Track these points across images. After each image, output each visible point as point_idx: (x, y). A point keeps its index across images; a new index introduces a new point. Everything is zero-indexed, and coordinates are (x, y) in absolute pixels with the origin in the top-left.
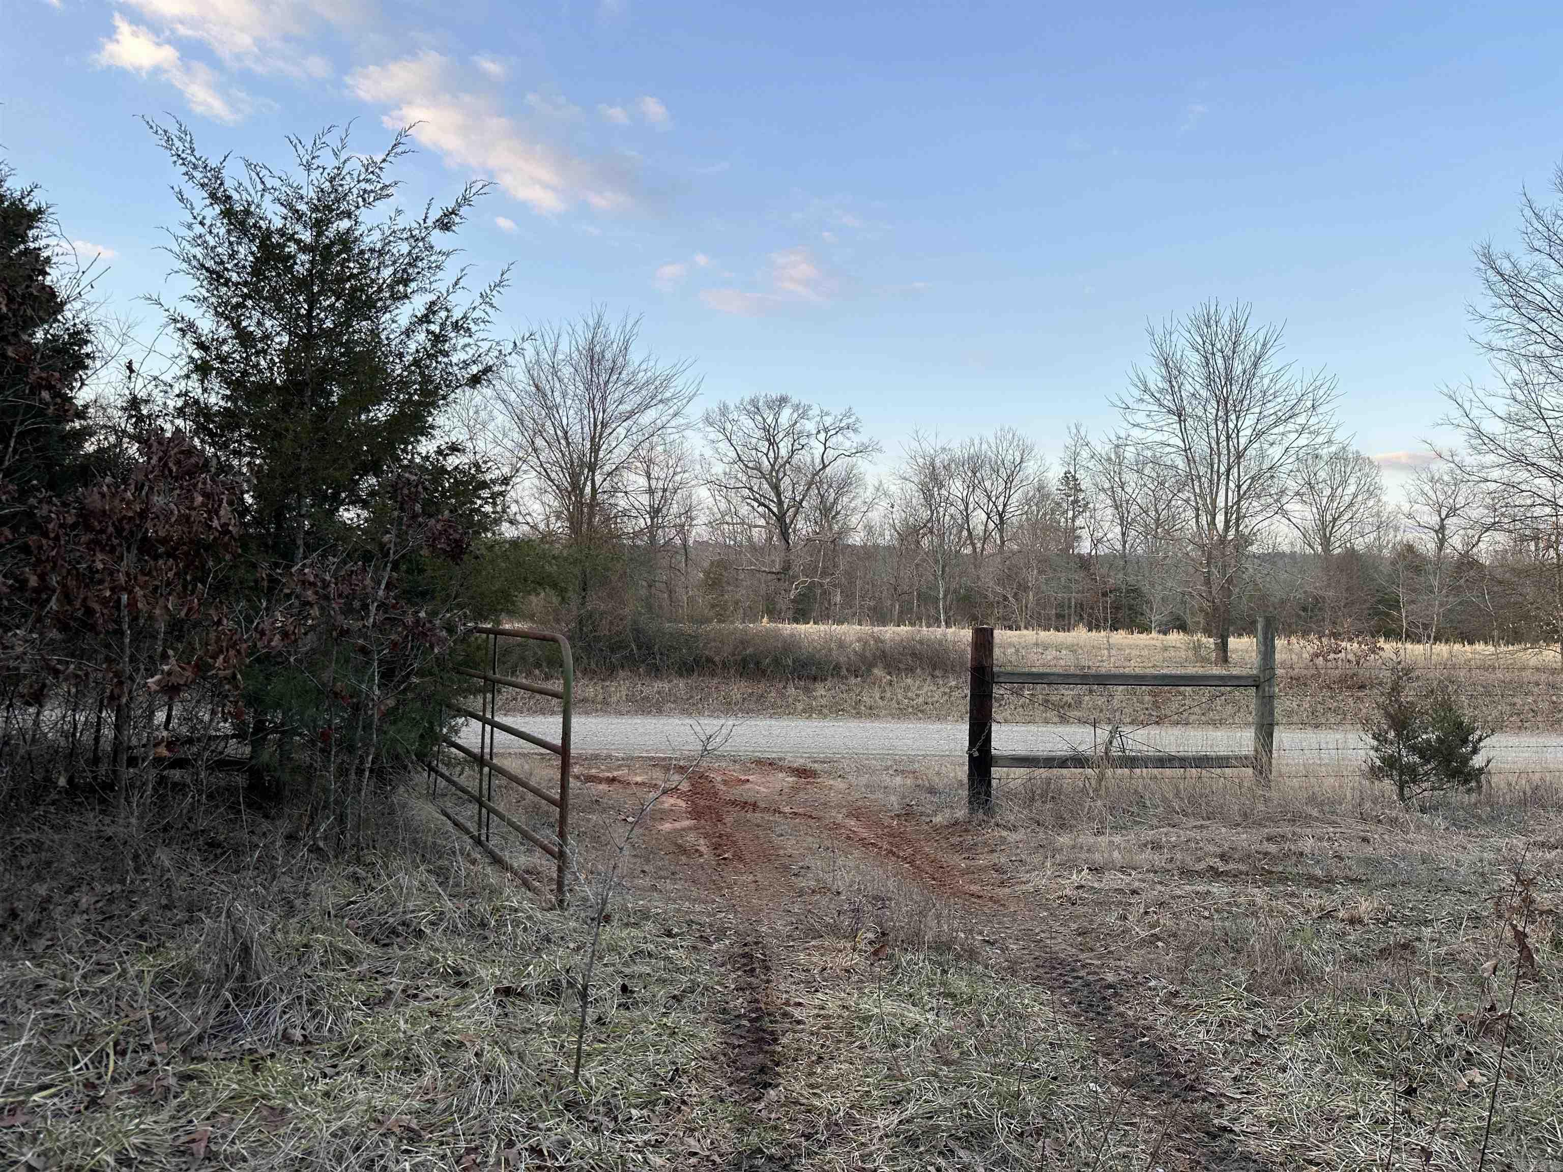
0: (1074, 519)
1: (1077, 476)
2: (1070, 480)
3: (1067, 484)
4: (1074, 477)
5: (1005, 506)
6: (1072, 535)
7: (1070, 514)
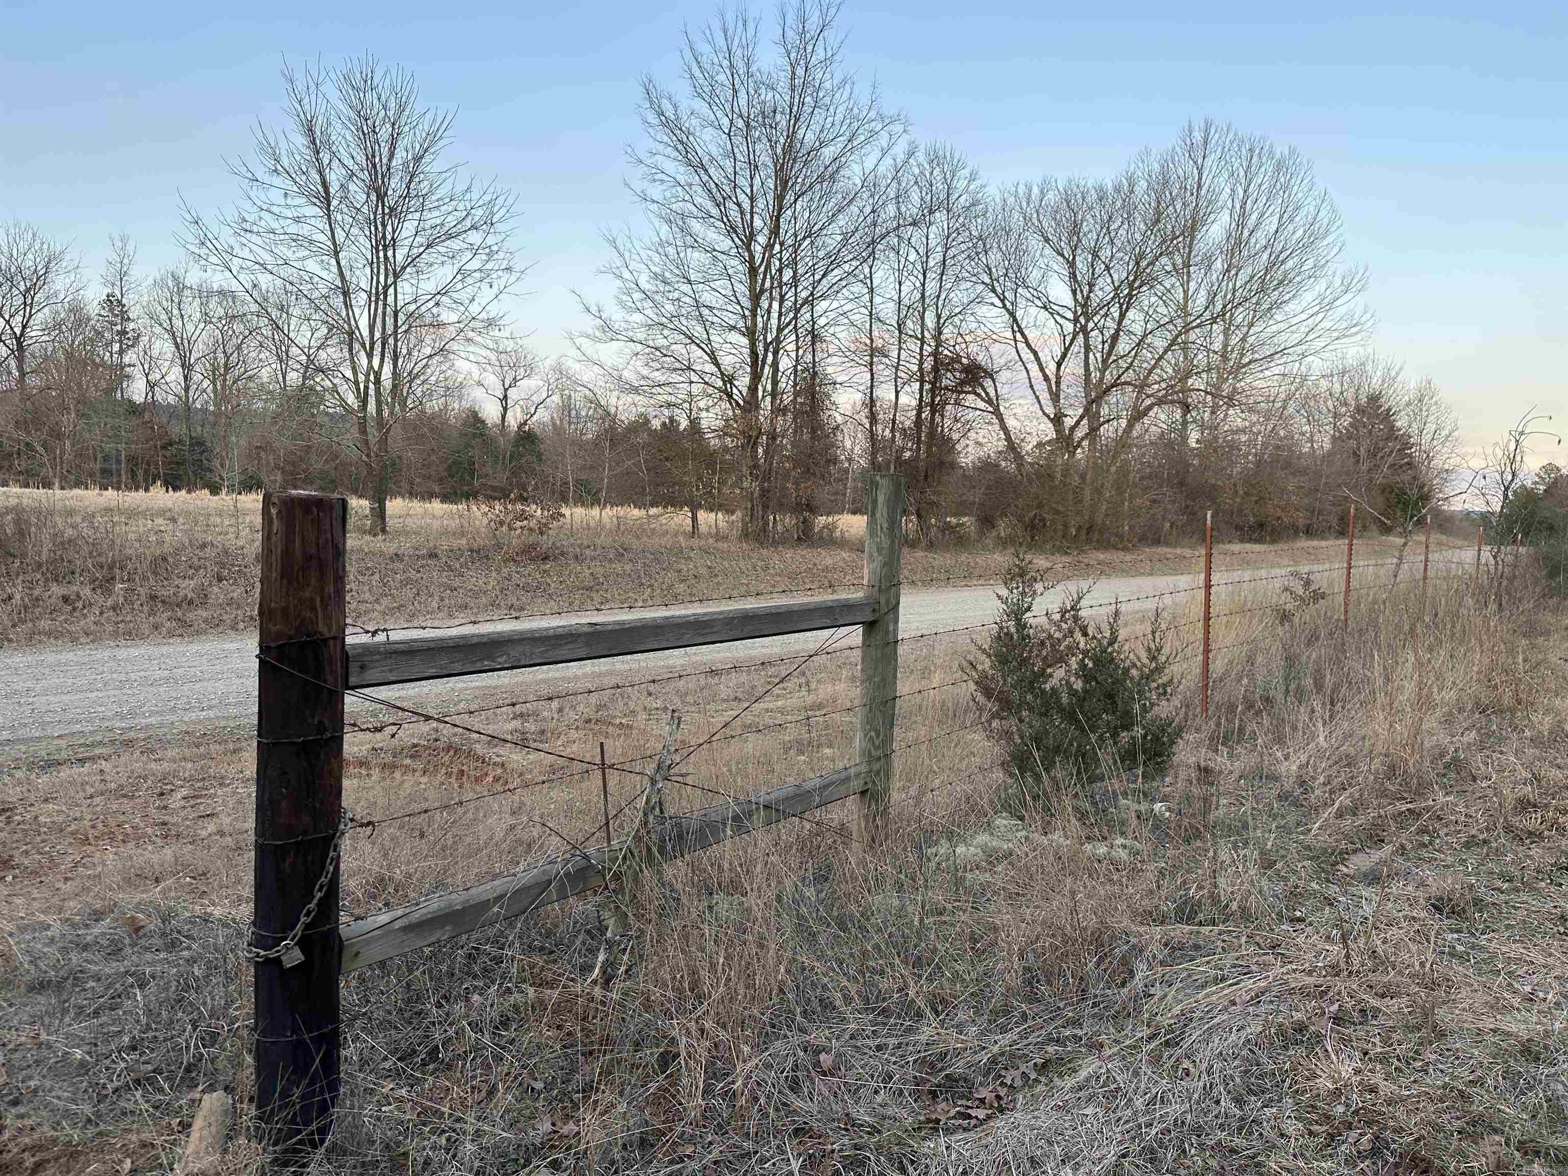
0: (121, 352)
1: (124, 301)
2: (114, 304)
3: (111, 310)
4: (119, 302)
5: (24, 327)
6: (120, 374)
7: (116, 347)
